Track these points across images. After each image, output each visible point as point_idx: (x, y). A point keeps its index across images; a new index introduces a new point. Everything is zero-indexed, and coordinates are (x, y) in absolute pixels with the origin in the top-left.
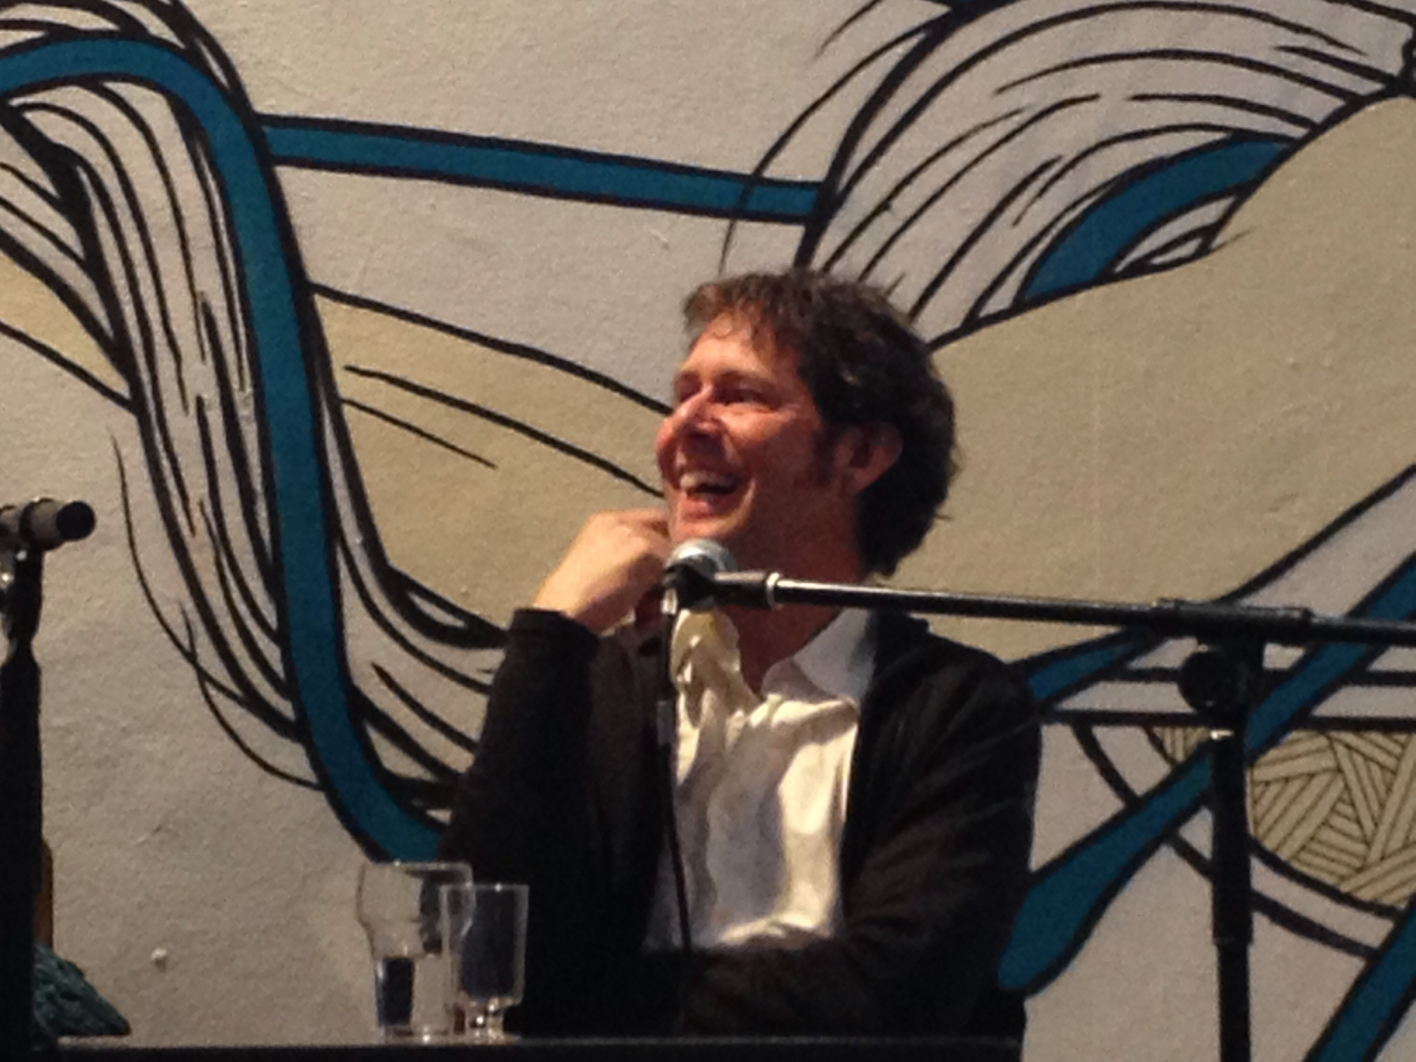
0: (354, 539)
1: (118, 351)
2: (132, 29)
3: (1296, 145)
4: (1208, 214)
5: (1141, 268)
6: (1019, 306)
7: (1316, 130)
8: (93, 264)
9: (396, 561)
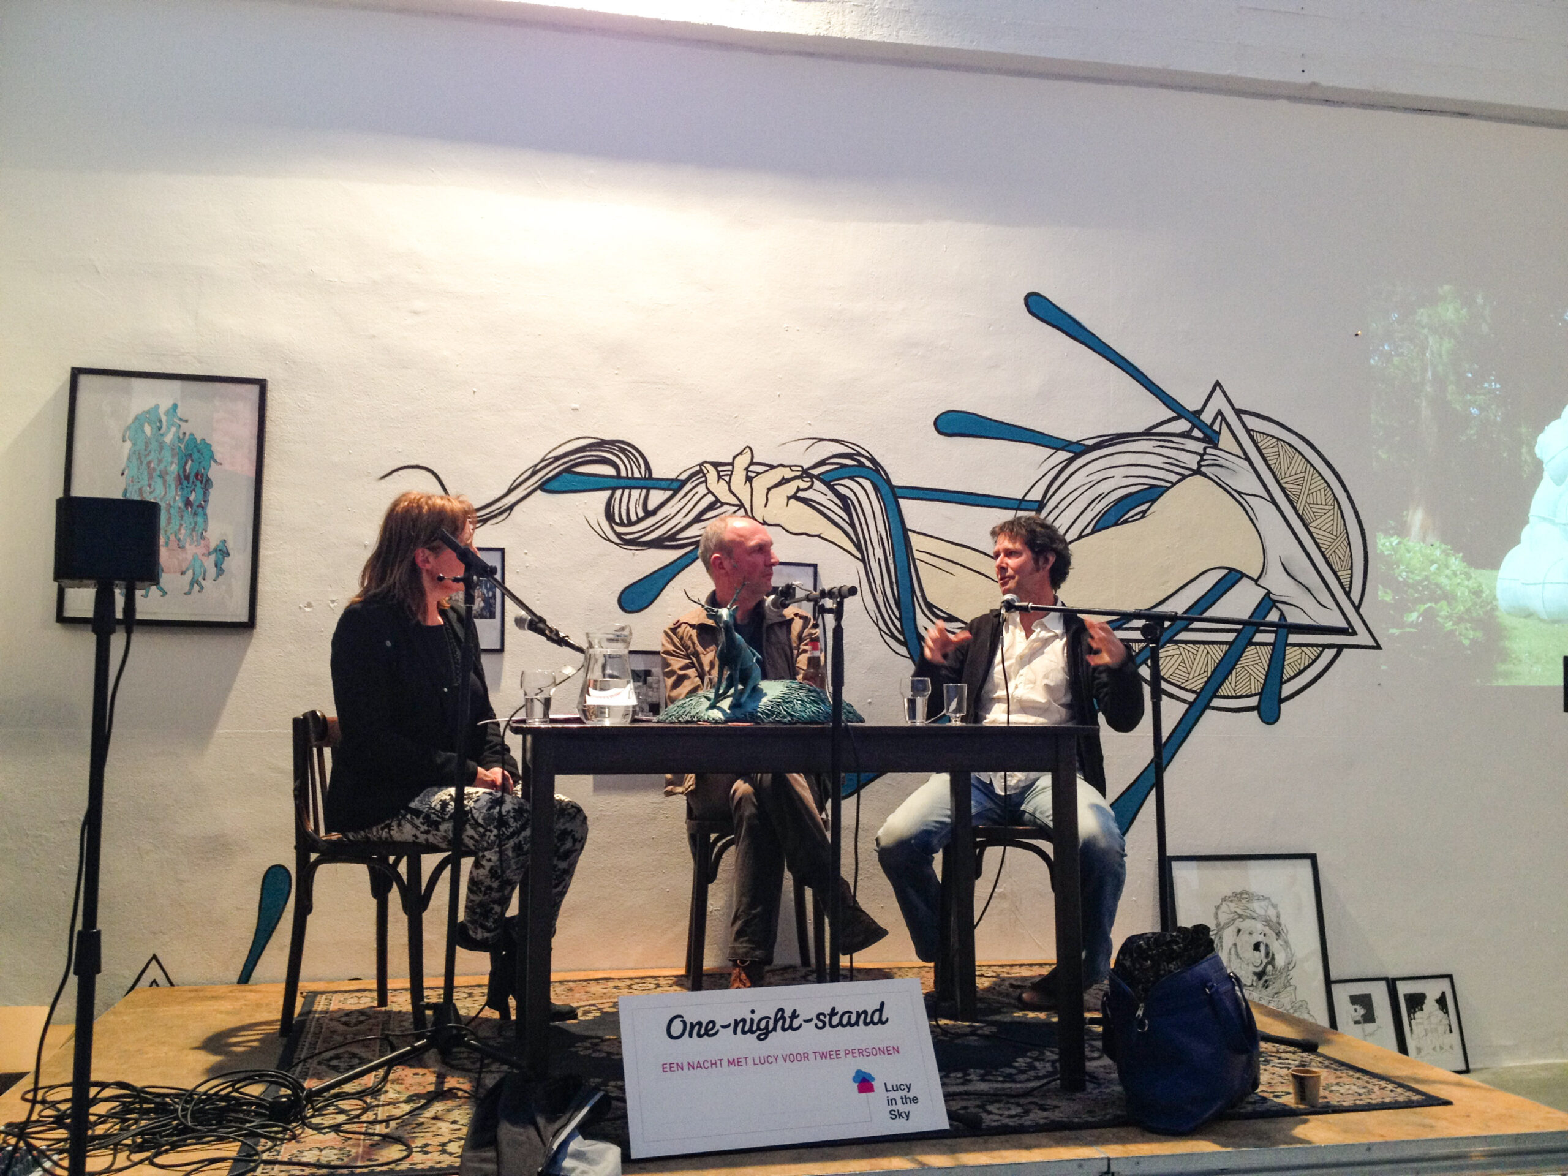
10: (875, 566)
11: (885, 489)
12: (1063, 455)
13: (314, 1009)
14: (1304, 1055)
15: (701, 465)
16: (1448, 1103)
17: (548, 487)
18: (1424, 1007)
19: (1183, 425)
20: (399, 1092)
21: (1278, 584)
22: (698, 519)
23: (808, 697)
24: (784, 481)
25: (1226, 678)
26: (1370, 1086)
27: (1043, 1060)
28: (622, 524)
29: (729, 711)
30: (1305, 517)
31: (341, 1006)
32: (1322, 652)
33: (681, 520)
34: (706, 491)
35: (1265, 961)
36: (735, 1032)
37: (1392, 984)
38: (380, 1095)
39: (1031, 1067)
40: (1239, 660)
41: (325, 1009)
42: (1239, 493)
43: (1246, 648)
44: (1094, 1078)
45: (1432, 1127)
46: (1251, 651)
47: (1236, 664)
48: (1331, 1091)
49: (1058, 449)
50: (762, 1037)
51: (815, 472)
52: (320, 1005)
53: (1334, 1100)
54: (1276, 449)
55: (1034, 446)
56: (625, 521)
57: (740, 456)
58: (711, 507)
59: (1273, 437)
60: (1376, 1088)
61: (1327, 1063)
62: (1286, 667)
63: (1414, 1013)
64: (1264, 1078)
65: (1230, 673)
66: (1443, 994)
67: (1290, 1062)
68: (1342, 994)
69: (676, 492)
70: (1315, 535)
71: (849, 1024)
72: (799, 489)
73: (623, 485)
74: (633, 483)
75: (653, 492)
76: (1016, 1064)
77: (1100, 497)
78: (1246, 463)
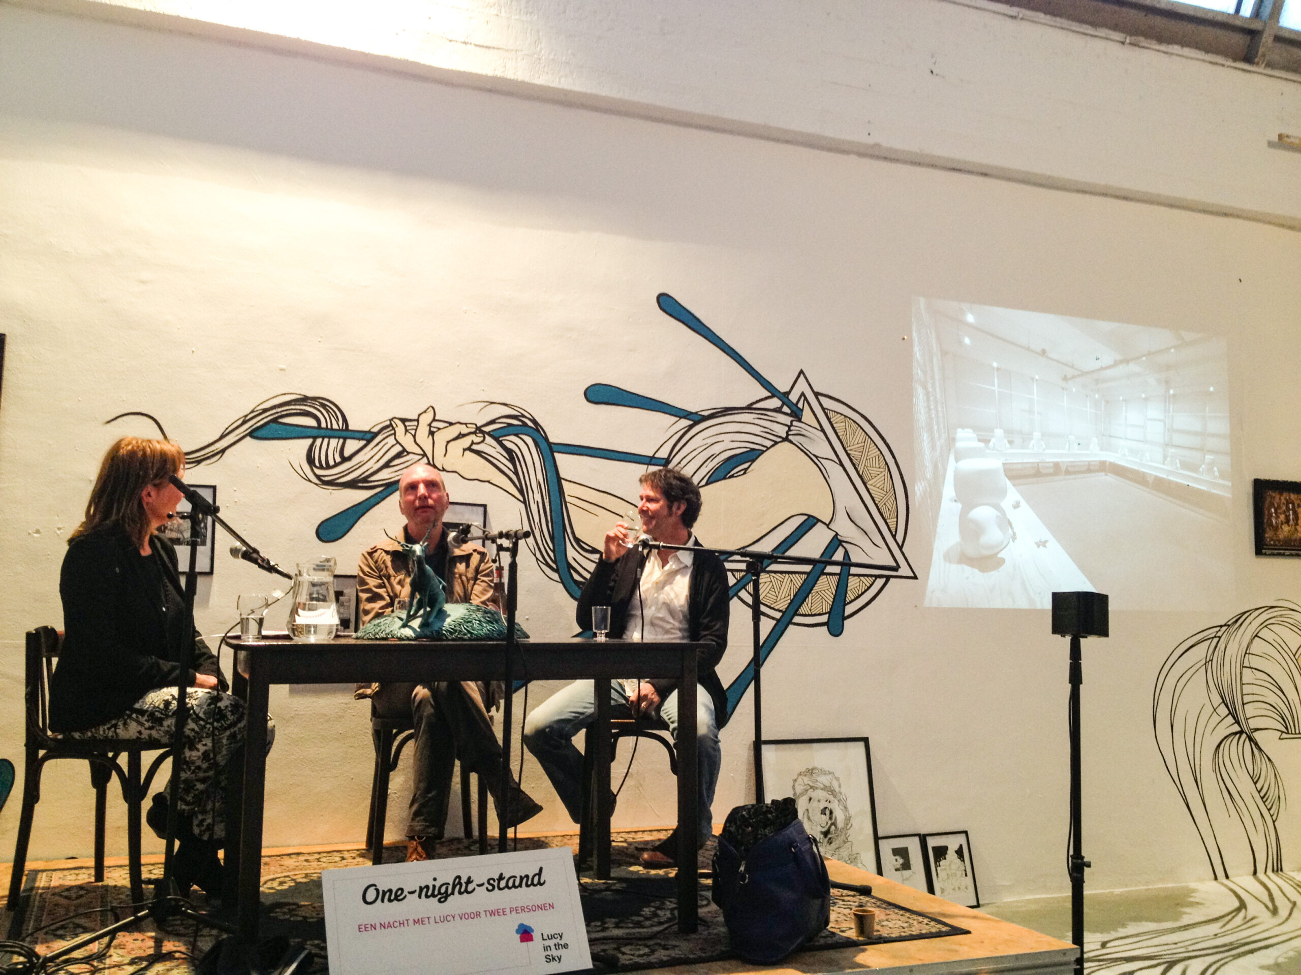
0: (569, 531)
1: (521, 491)
2: (525, 424)
3: (763, 452)
4: (746, 466)
5: (732, 476)
6: (707, 484)
7: (768, 448)
8: (516, 473)
9: (577, 536)
10: (534, 507)
11: (543, 445)
12: (685, 423)
13: (37, 884)
14: (862, 897)
15: (391, 420)
16: (968, 932)
17: (258, 434)
18: (947, 856)
19: (775, 403)
20: (122, 956)
21: (845, 529)
22: (387, 465)
23: (484, 618)
24: (461, 436)
25: (805, 600)
26: (911, 921)
27: (664, 909)
28: (321, 467)
29: (418, 630)
30: (864, 476)
31: (61, 882)
32: (874, 581)
33: (373, 466)
34: (395, 442)
35: (830, 822)
36: (420, 897)
37: (923, 839)
38: (105, 959)
39: (655, 915)
40: (814, 586)
41: (47, 885)
42: (817, 457)
43: (819, 577)
44: (705, 923)
45: (956, 951)
46: (823, 579)
47: (812, 589)
48: (882, 926)
49: (681, 418)
50: (442, 900)
51: (487, 429)
52: (42, 882)
53: (885, 933)
54: (844, 424)
55: (663, 414)
56: (324, 465)
57: (424, 414)
58: (399, 455)
59: (842, 414)
60: (915, 923)
61: (878, 903)
62: (849, 592)
63: (939, 862)
64: (833, 916)
65: (808, 596)
66: (961, 846)
67: (852, 903)
68: (886, 847)
69: (369, 441)
70: (871, 491)
71: (514, 886)
72: (473, 443)
73: (324, 434)
74: (330, 433)
75: (349, 442)
76: (644, 913)
77: (712, 457)
78: (822, 434)
